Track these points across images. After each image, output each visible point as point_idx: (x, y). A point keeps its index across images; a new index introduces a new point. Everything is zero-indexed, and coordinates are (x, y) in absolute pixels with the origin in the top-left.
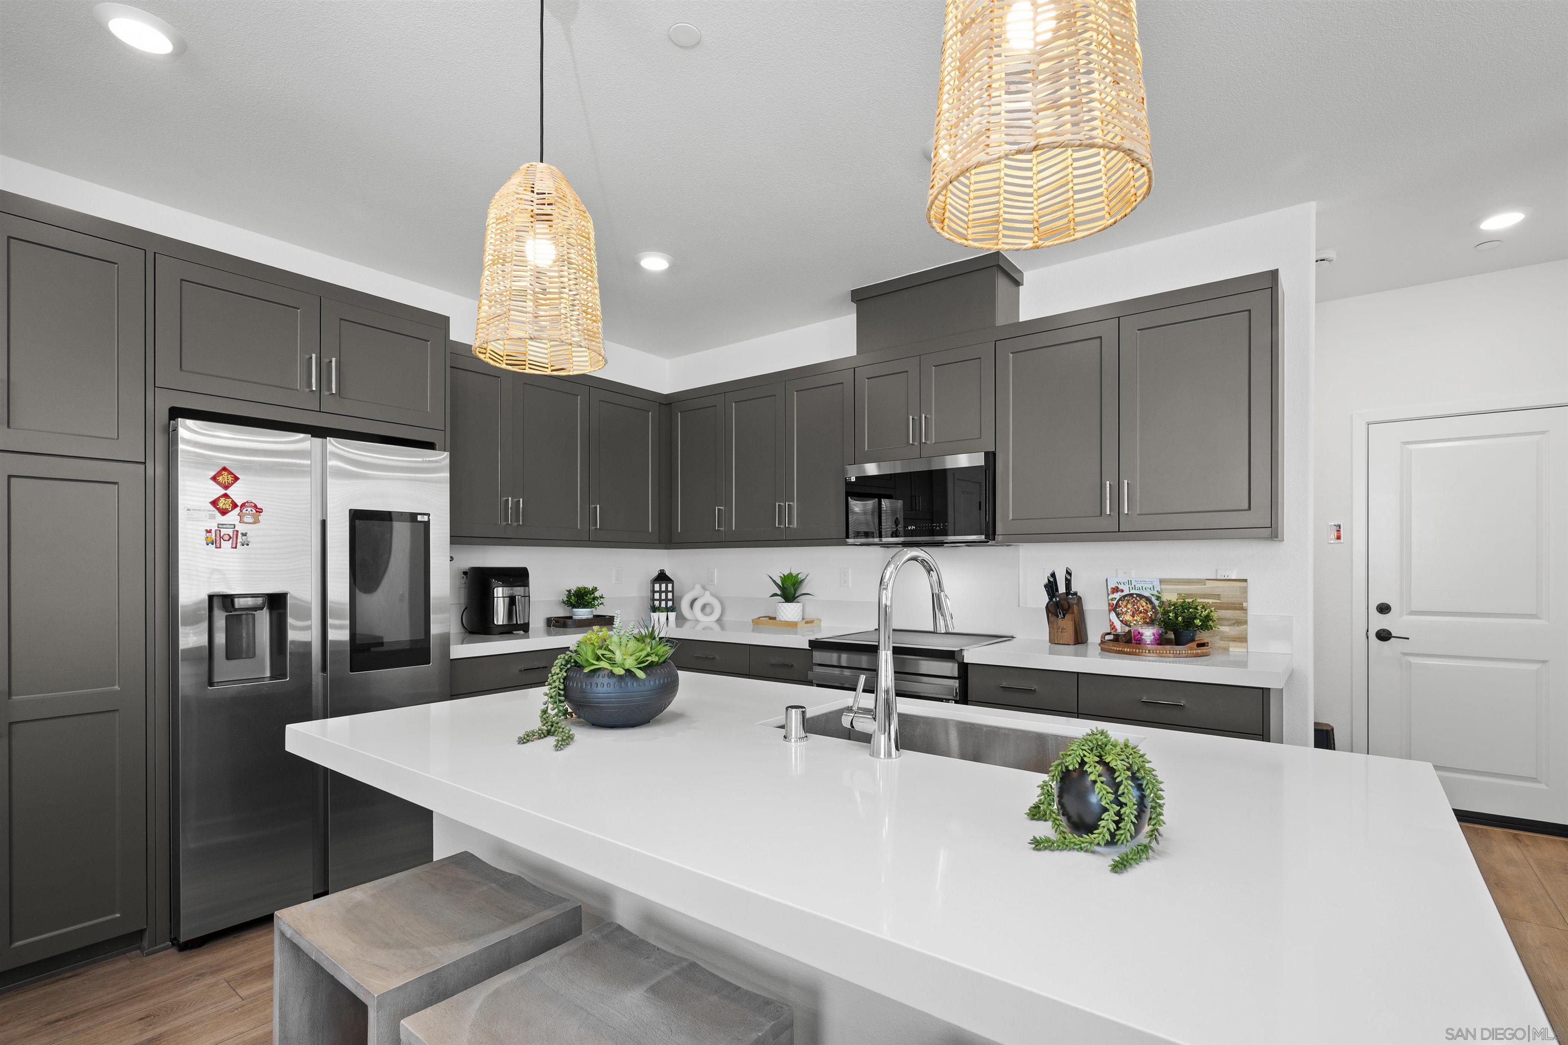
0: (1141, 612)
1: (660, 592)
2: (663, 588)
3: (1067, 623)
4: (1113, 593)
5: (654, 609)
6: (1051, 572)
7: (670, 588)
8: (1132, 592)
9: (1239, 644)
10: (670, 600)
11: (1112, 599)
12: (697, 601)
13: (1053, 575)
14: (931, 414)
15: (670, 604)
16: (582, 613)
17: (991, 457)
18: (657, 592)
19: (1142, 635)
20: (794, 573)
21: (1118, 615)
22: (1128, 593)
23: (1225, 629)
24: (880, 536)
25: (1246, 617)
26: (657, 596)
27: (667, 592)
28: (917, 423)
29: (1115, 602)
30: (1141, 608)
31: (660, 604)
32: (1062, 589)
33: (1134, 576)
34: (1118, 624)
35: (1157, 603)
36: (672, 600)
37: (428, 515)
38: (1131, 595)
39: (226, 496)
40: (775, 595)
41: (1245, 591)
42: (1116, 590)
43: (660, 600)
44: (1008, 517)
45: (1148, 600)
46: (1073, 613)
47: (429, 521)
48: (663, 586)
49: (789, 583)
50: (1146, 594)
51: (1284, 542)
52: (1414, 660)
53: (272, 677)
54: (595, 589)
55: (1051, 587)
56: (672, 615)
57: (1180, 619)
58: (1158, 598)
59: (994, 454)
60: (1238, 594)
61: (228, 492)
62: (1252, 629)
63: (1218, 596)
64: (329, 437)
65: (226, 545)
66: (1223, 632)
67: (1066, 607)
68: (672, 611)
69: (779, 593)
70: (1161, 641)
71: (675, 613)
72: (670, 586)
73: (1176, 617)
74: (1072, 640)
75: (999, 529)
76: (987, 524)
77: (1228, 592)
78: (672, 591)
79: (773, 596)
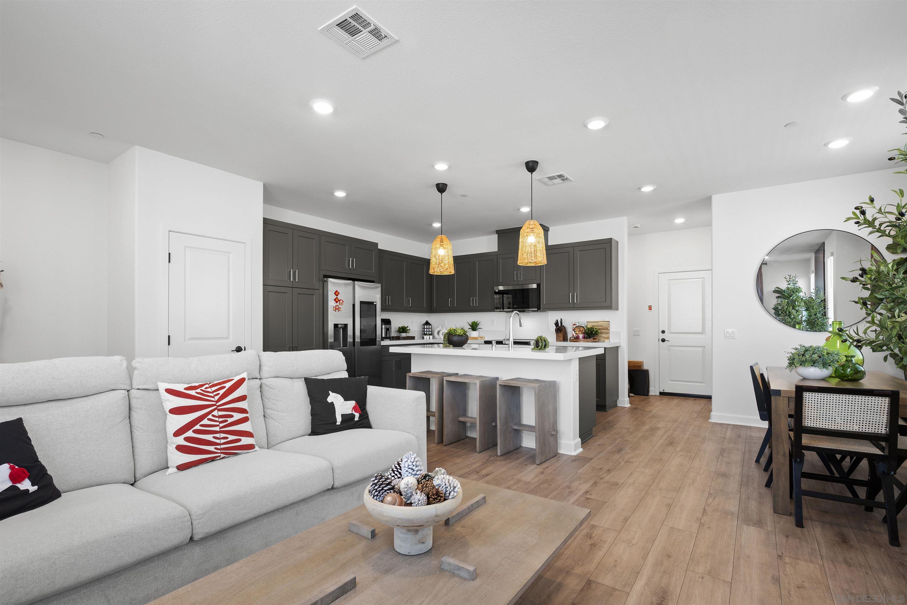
0: (581, 331)
1: (427, 328)
2: (428, 327)
3: (561, 335)
4: (574, 325)
5: (425, 334)
6: (556, 319)
7: (430, 327)
8: (579, 325)
9: (607, 339)
10: (430, 331)
11: (573, 327)
12: (440, 332)
13: (557, 320)
14: (521, 271)
15: (430, 333)
16: (404, 335)
17: (539, 285)
18: (426, 328)
19: (579, 336)
20: (476, 321)
21: (575, 332)
22: (578, 325)
23: (604, 335)
24: (503, 309)
25: (609, 332)
26: (426, 330)
27: (429, 328)
28: (517, 274)
29: (574, 328)
30: (581, 330)
31: (427, 333)
32: (560, 325)
33: (581, 320)
34: (574, 334)
35: (586, 328)
36: (431, 331)
37: (376, 302)
38: (579, 326)
39: (337, 298)
40: (469, 328)
41: (609, 324)
42: (575, 325)
43: (427, 331)
44: (544, 303)
45: (583, 327)
46: (563, 331)
47: (376, 304)
48: (428, 326)
49: (474, 325)
50: (583, 326)
51: (618, 311)
52: (672, 348)
53: (342, 347)
54: (408, 327)
55: (557, 324)
56: (431, 337)
57: (589, 332)
58: (586, 327)
59: (540, 284)
60: (607, 325)
61: (338, 297)
62: (611, 336)
63: (602, 326)
64: (356, 281)
65: (337, 310)
66: (603, 336)
67: (561, 330)
68: (431, 335)
69: (471, 328)
70: (584, 338)
71: (432, 336)
72: (430, 326)
73: (588, 331)
74: (562, 340)
75: (541, 307)
76: (538, 305)
77: (605, 325)
78: (431, 328)
79: (469, 329)
